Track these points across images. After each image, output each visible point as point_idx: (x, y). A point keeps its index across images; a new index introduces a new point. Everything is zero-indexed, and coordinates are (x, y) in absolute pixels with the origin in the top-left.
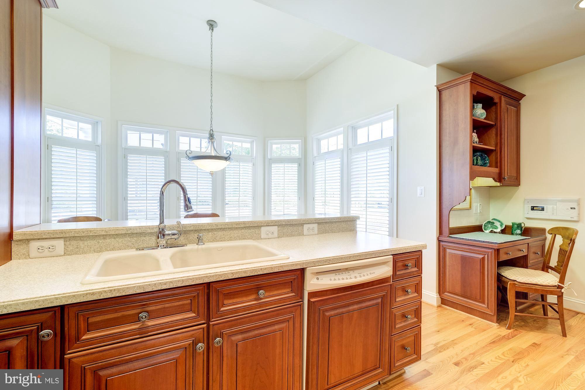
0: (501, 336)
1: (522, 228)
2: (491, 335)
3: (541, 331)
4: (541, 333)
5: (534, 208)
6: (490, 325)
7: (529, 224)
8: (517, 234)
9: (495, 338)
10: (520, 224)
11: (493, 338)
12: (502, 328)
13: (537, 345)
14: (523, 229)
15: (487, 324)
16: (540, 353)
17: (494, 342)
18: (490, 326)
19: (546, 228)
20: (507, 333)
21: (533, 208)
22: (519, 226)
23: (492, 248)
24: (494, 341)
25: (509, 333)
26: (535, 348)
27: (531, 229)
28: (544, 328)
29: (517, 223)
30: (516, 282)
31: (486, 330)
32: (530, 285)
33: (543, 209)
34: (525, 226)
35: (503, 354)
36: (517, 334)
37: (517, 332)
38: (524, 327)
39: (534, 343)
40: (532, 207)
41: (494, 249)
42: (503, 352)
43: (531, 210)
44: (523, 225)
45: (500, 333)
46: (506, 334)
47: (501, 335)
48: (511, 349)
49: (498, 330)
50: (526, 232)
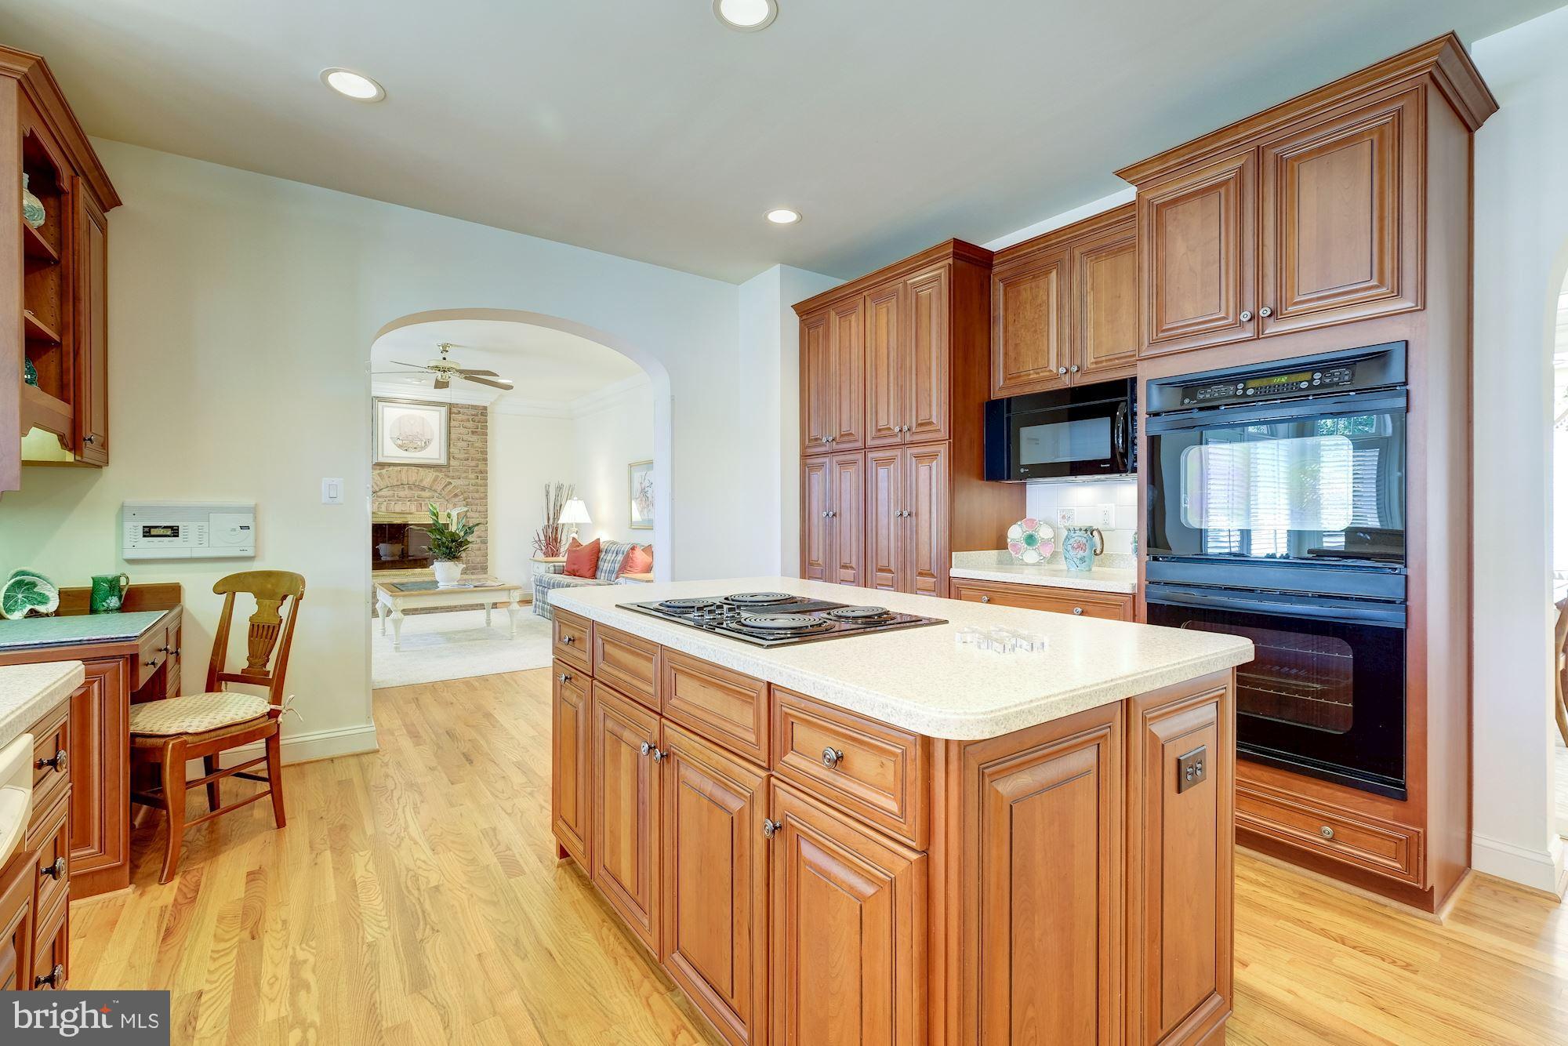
0: (170, 907)
1: (120, 590)
2: (143, 922)
3: (232, 844)
4: (239, 847)
5: (152, 530)
6: (113, 901)
7: (140, 577)
8: (111, 610)
9: (160, 923)
10: (117, 579)
11: (155, 926)
12: (148, 889)
13: (258, 873)
14: (124, 593)
15: (100, 905)
16: (278, 884)
17: (168, 933)
18: (115, 905)
19: (182, 584)
20: (175, 890)
21: (148, 532)
22: (113, 585)
23: (114, 657)
24: (167, 930)
25: (179, 889)
26: (259, 881)
27: (142, 592)
28: (233, 833)
29: (110, 577)
30: (185, 738)
31: (117, 921)
32: (218, 732)
33: (175, 532)
34: (130, 584)
35: (217, 938)
36: (197, 878)
37: (195, 873)
38: (194, 856)
39: (249, 874)
40: (144, 527)
41: (122, 656)
42: (215, 936)
43: (144, 536)
44: (123, 582)
45: (160, 903)
46: (174, 894)
47: (166, 907)
48: (221, 919)
49: (147, 898)
50: (133, 600)
